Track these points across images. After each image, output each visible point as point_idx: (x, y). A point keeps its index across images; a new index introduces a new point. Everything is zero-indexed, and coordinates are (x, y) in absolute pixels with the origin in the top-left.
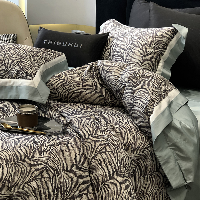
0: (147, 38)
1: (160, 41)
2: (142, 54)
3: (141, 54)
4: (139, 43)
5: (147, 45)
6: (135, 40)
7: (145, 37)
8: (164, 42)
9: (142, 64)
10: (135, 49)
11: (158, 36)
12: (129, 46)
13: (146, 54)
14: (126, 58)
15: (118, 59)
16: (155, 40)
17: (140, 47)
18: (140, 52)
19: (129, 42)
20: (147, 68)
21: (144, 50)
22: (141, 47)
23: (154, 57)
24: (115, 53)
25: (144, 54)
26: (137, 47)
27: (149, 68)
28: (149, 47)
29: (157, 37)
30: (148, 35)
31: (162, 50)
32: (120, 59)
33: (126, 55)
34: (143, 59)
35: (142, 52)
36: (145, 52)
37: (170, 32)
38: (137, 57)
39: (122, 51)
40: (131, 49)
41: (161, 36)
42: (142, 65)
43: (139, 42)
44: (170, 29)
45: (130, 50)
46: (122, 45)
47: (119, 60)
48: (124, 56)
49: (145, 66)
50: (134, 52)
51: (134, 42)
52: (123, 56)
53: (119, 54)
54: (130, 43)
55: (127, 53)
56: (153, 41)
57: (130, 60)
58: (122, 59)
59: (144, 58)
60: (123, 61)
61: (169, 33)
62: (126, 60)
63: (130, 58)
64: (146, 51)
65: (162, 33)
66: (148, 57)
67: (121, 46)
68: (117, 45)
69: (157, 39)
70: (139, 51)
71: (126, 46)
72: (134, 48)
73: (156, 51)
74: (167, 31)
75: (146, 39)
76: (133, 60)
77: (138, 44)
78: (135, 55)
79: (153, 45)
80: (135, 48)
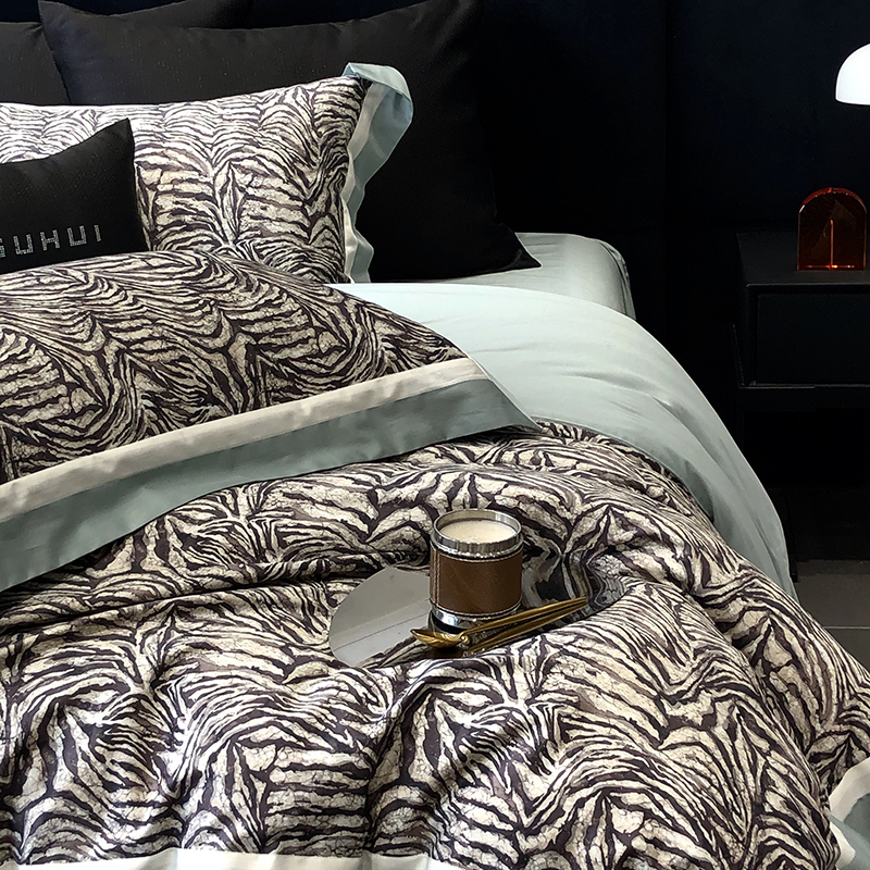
0: (287, 135)
1: (332, 135)
2: (298, 199)
3: (292, 198)
4: (263, 160)
5: (301, 162)
6: (237, 150)
7: (275, 133)
8: (344, 136)
9: (309, 235)
10: (260, 187)
11: (321, 121)
12: (221, 180)
13: (309, 194)
14: (237, 228)
15: (189, 238)
16: (319, 135)
17: (277, 176)
18: (285, 192)
19: (214, 166)
20: (328, 243)
21: (299, 181)
22: (280, 172)
23: (333, 197)
24: (163, 220)
25: (304, 194)
26: (265, 175)
27: (333, 242)
28: (309, 166)
29: (321, 125)
30: (279, 125)
31: (342, 166)
32: (205, 239)
33: (229, 215)
34: (306, 215)
35: (295, 192)
36: (304, 188)
37: (349, 96)
38: (284, 214)
39: (201, 206)
40: (242, 190)
41: (332, 116)
42: (312, 237)
43: (264, 157)
44: (349, 86)
45: (240, 196)
46: (182, 181)
47: (201, 242)
48: (220, 224)
49: (321, 236)
50: (261, 199)
51: (238, 159)
52: (216, 223)
53: (188, 218)
54: (220, 165)
55: (230, 210)
56: (314, 140)
57: (258, 232)
58: (215, 235)
59: (308, 211)
60: (225, 240)
61: (351, 102)
62: (237, 233)
63: (255, 223)
64: (306, 183)
65: (329, 107)
66: (319, 205)
67: (176, 187)
68: (153, 187)
69: (322, 130)
70: (280, 189)
71: (208, 183)
72: (253, 184)
73: (332, 173)
74: (343, 96)
75: (283, 139)
76: (274, 227)
77: (260, 163)
78: (272, 207)
79: (316, 155)
80: (259, 181)
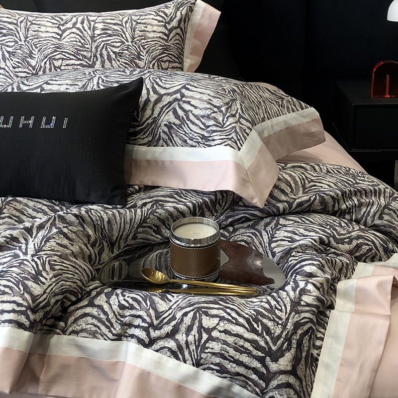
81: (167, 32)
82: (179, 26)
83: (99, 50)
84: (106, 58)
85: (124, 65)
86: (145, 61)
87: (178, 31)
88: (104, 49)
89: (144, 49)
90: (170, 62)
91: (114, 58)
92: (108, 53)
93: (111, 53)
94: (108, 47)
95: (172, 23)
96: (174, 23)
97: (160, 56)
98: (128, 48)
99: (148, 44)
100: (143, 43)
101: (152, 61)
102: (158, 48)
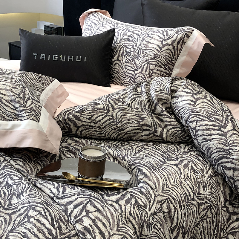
81: (161, 46)
82: (172, 44)
83: (120, 48)
84: (121, 54)
85: (128, 60)
86: (140, 61)
87: (171, 47)
88: (122, 48)
89: (143, 53)
90: (156, 65)
91: (125, 55)
92: (123, 51)
93: (125, 52)
94: (125, 47)
95: (168, 41)
96: (169, 42)
97: (151, 60)
98: (134, 50)
99: (146, 51)
100: (144, 49)
101: (144, 62)
102: (151, 55)
